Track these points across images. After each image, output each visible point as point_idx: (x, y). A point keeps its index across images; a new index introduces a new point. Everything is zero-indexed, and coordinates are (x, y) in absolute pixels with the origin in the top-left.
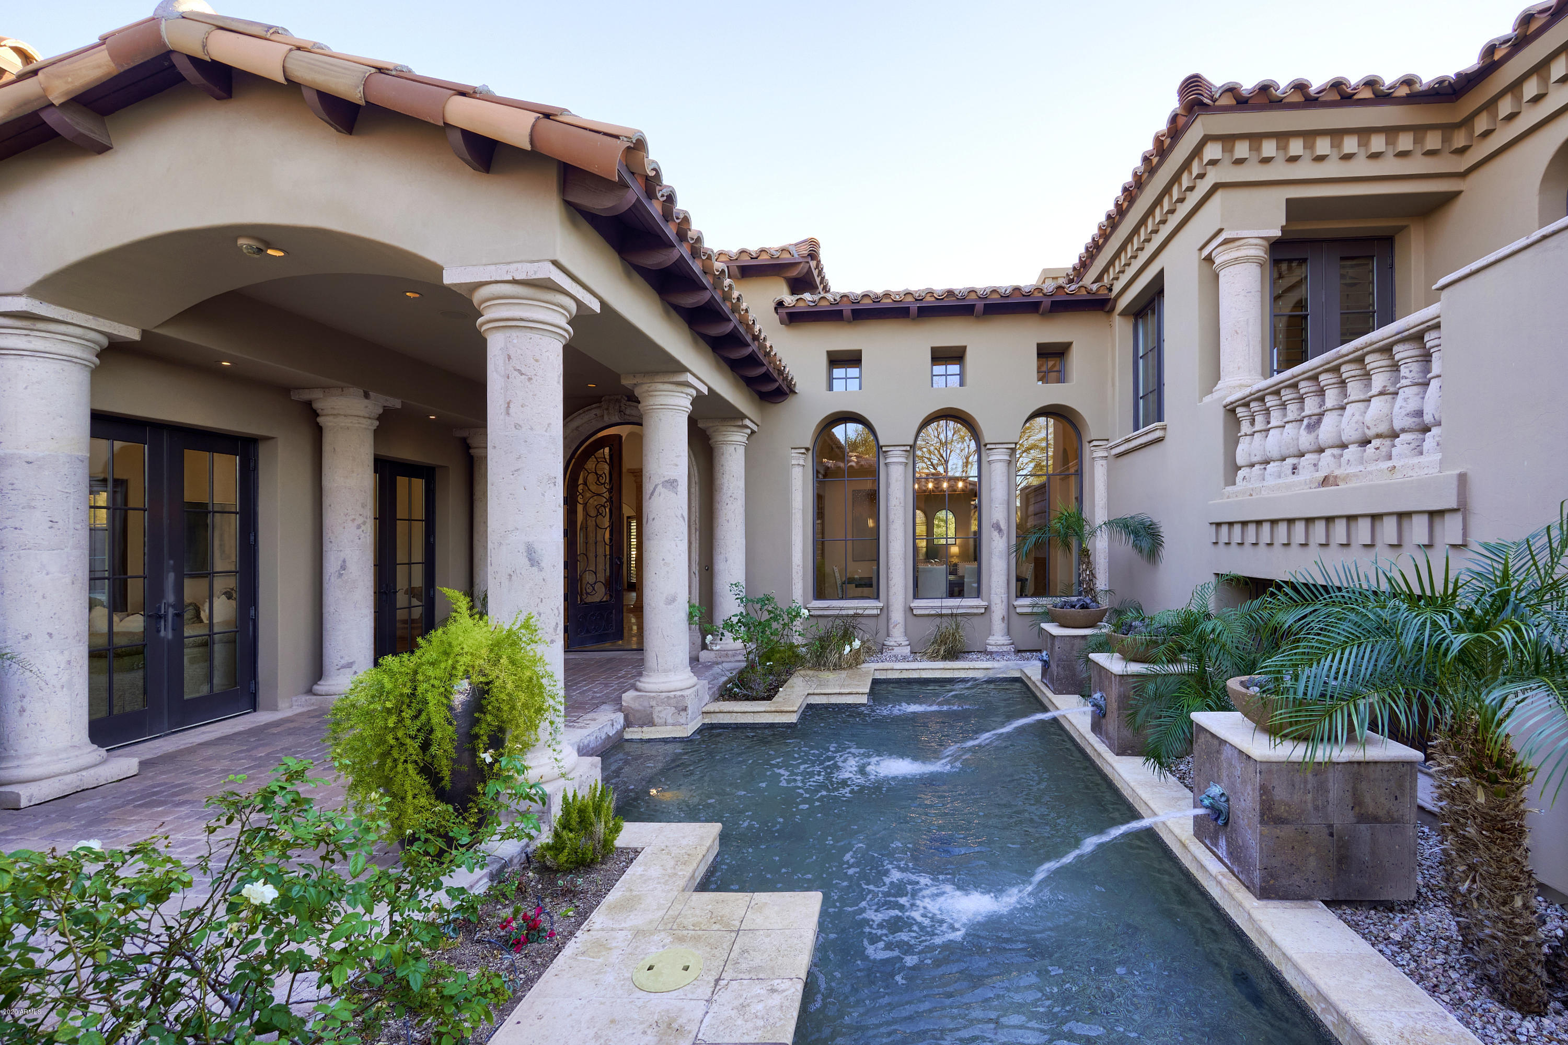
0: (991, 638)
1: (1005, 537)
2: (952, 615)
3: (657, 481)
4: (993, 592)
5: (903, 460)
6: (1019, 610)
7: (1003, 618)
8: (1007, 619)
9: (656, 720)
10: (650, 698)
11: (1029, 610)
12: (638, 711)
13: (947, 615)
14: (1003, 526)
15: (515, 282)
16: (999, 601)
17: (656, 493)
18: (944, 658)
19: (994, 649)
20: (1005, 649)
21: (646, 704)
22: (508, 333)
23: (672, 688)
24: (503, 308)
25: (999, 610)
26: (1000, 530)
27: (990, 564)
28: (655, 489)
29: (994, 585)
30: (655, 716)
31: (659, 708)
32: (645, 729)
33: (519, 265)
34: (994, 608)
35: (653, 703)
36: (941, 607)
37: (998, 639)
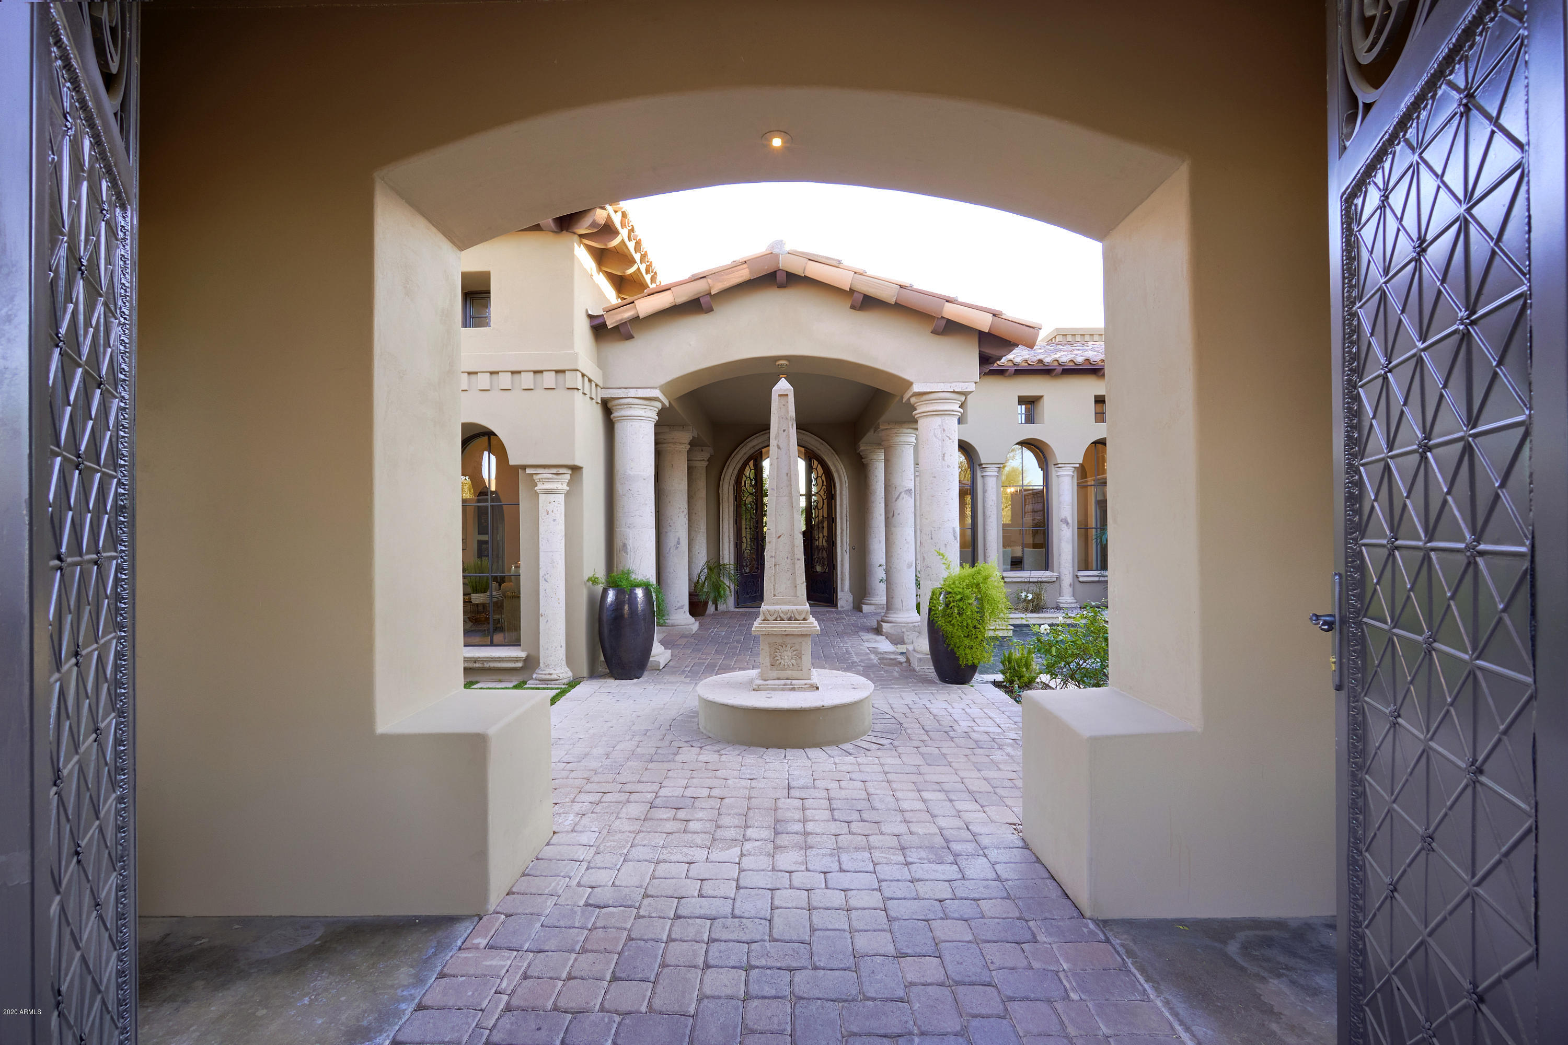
0: (1060, 598)
1: (1071, 528)
2: (1037, 582)
3: (901, 490)
4: (1062, 566)
5: (996, 474)
6: (1081, 579)
7: (1070, 585)
8: (1072, 585)
9: (906, 641)
10: (902, 626)
11: (1097, 579)
12: (893, 635)
13: (1033, 582)
14: (1070, 521)
15: (954, 392)
16: (1067, 573)
17: (900, 498)
18: (1032, 612)
19: (1066, 606)
20: (1073, 605)
21: (899, 630)
22: (943, 417)
23: (914, 621)
24: (941, 404)
25: (1067, 579)
26: (1067, 524)
27: (1059, 546)
28: (899, 495)
29: (1063, 562)
30: (905, 638)
31: (908, 633)
32: (899, 646)
33: (957, 384)
34: (1063, 577)
35: (904, 630)
36: (1030, 577)
37: (1067, 598)
